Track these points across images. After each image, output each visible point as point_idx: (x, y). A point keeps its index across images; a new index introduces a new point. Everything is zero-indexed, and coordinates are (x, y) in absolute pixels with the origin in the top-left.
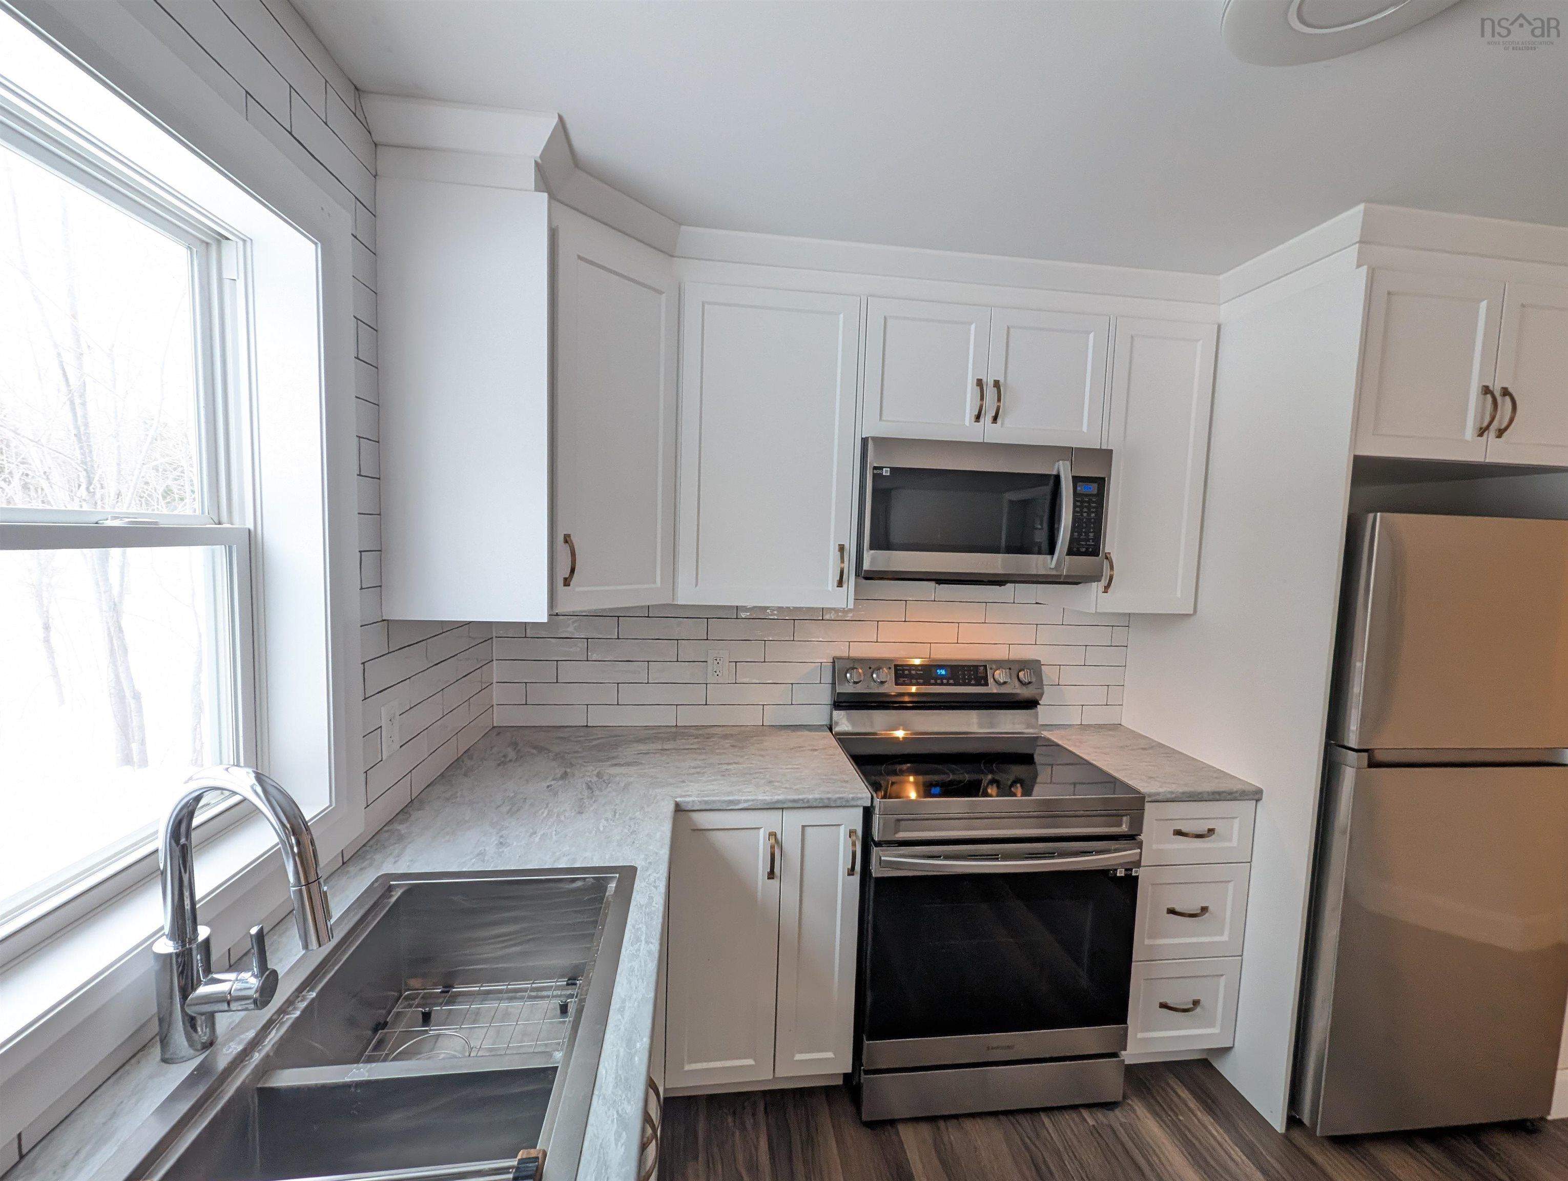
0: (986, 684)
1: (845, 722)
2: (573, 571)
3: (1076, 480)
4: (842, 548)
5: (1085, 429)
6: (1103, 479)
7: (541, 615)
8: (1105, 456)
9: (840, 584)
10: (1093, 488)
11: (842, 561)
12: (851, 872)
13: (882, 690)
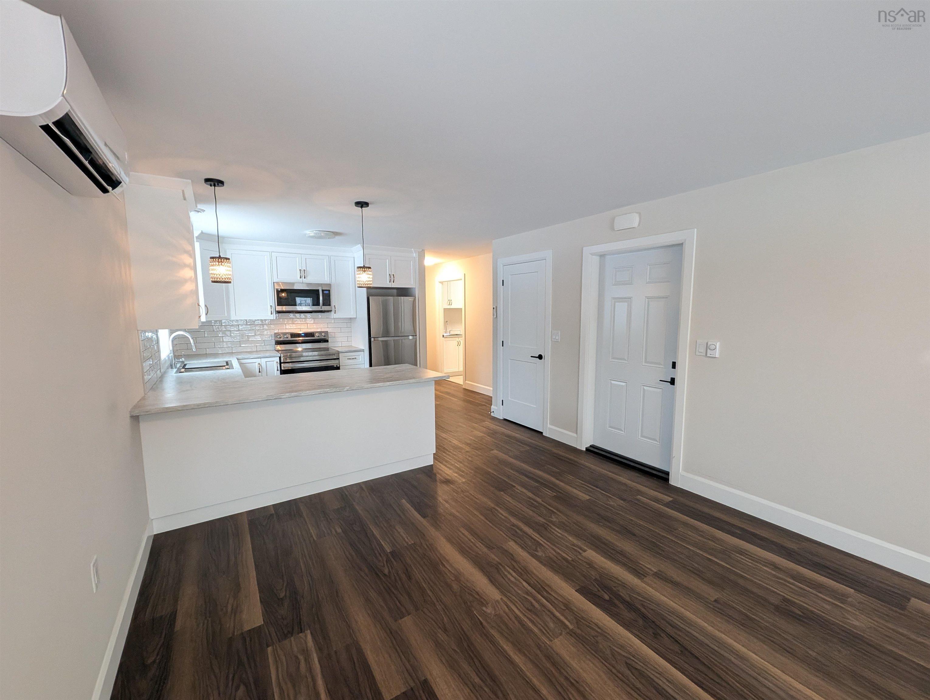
0: (314, 337)
1: (279, 347)
2: (208, 312)
3: (323, 291)
4: (271, 306)
5: (326, 279)
6: (330, 290)
7: (205, 321)
8: (330, 285)
9: (272, 314)
10: (327, 292)
11: (271, 309)
12: (278, 370)
13: (287, 339)
